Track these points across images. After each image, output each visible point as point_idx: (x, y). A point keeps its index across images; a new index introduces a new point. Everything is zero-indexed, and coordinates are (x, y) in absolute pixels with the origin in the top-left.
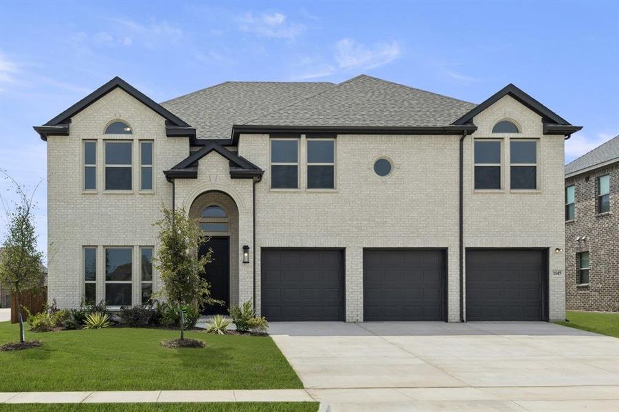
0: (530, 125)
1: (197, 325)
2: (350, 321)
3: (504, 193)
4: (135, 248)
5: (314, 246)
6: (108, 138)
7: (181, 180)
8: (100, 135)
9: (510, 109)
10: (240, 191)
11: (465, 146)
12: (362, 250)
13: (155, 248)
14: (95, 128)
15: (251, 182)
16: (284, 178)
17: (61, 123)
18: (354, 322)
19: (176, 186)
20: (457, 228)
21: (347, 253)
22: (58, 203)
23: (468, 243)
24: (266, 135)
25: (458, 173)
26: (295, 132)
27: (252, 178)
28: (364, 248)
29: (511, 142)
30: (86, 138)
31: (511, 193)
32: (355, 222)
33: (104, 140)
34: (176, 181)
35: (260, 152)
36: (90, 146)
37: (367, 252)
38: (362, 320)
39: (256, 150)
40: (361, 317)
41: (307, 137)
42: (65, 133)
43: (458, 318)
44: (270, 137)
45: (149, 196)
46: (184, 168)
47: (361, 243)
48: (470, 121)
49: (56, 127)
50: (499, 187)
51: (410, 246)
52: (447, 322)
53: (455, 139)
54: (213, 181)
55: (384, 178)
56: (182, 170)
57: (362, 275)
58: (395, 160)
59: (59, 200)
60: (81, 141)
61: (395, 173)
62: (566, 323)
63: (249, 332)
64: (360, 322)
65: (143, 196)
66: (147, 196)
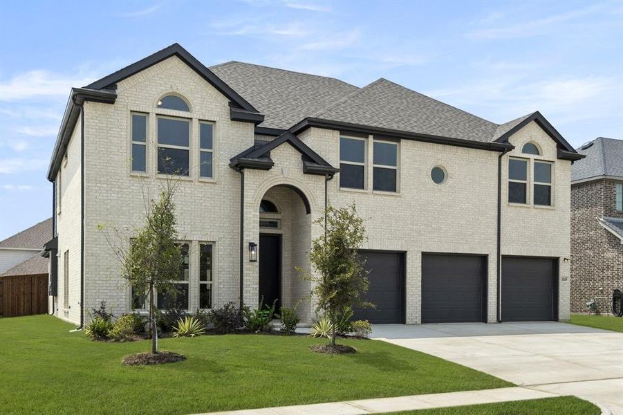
0: (548, 150)
1: (297, 331)
2: (410, 323)
3: (529, 208)
4: (194, 243)
5: (380, 249)
6: (162, 113)
7: (251, 170)
8: (152, 108)
9: (534, 133)
10: (312, 187)
11: (502, 162)
12: (420, 254)
13: (217, 244)
14: (146, 99)
15: (323, 178)
16: (352, 178)
17: (106, 88)
18: (414, 324)
19: (245, 176)
20: (496, 236)
21: (408, 256)
22: (99, 185)
23: (504, 252)
24: (336, 131)
25: (497, 186)
26: (364, 131)
27: (325, 175)
28: (422, 253)
29: (535, 163)
30: (135, 110)
31: (534, 208)
32: (415, 227)
33: (157, 114)
34: (247, 172)
35: (330, 148)
36: (139, 120)
37: (425, 255)
38: (420, 322)
39: (326, 145)
40: (419, 320)
41: (374, 138)
42: (111, 100)
43: (495, 319)
44: (341, 134)
45: (210, 185)
46: (258, 158)
47: (420, 247)
48: (506, 141)
49: (101, 91)
50: (525, 202)
51: (459, 252)
52: (486, 323)
53: (495, 155)
54: (285, 175)
55: (440, 186)
56: (257, 160)
57: (420, 279)
58: (449, 170)
59: (100, 181)
60: (129, 112)
61: (448, 182)
62: (569, 322)
63: (350, 337)
64: (419, 324)
65: (202, 184)
66: (207, 184)
